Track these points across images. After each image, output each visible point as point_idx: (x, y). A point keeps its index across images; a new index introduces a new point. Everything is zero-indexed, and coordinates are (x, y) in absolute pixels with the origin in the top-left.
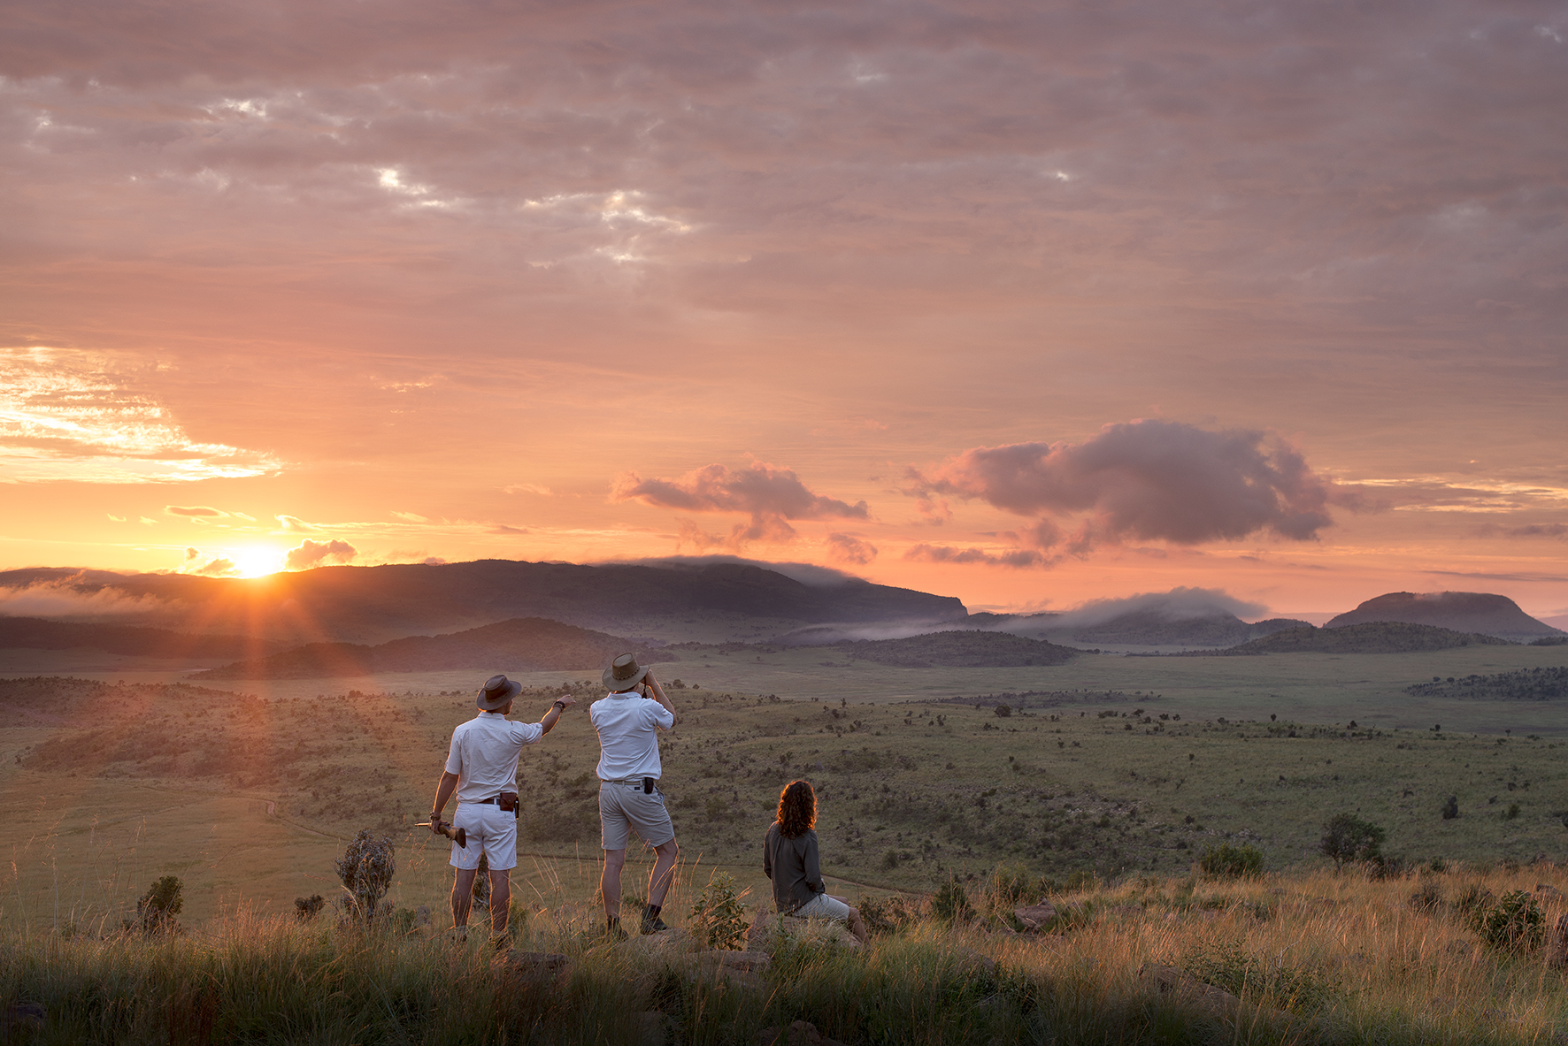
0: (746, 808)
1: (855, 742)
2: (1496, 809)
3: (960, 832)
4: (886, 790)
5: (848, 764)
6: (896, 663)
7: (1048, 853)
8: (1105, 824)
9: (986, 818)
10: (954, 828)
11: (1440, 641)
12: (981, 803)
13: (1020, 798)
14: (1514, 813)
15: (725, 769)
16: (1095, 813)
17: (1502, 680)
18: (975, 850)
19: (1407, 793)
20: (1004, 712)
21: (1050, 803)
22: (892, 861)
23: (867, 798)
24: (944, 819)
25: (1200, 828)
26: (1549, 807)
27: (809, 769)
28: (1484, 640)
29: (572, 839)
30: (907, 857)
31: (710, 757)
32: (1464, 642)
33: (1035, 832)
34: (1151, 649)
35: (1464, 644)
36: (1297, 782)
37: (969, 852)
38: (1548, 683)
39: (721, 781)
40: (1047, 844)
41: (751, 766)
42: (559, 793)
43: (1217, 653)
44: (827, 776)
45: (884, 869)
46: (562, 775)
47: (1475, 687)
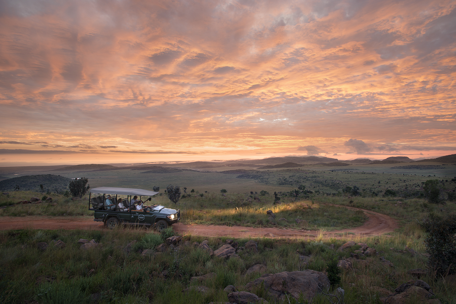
0: (301, 182)
1: (314, 175)
2: (385, 182)
3: (323, 185)
4: (316, 180)
5: (313, 177)
6: (328, 166)
7: (331, 187)
8: (338, 184)
9: (326, 183)
10: (322, 184)
11: (396, 162)
12: (325, 181)
13: (330, 181)
14: (387, 183)
15: (300, 178)
16: (337, 182)
17: (404, 167)
18: (324, 186)
19: (375, 180)
20: (332, 171)
21: (333, 181)
22: (314, 187)
23: (314, 181)
24: (321, 183)
25: (349, 184)
26: (392, 182)
27: (308, 178)
28: (402, 162)
29: (283, 185)
30: (316, 187)
31: (299, 176)
32: (400, 162)
33: (330, 184)
34: (360, 164)
35: (399, 162)
36: (362, 179)
37: (323, 186)
38: (410, 167)
39: (300, 179)
40: (331, 186)
41: (303, 177)
42: (283, 180)
43: (367, 164)
44: (310, 178)
45: (313, 188)
46: (284, 178)
47: (400, 168)
